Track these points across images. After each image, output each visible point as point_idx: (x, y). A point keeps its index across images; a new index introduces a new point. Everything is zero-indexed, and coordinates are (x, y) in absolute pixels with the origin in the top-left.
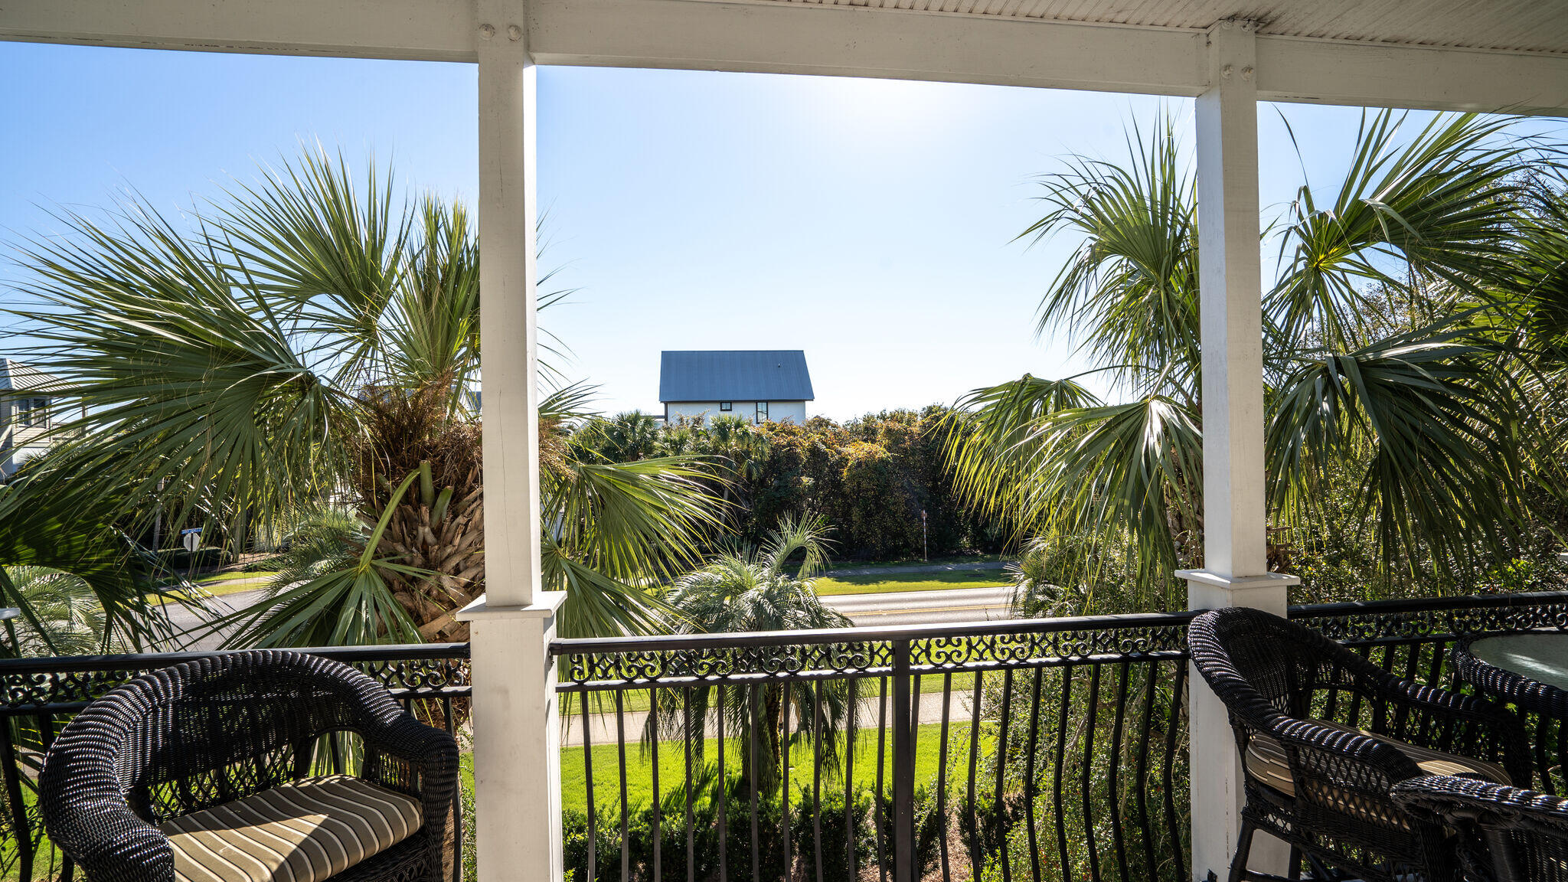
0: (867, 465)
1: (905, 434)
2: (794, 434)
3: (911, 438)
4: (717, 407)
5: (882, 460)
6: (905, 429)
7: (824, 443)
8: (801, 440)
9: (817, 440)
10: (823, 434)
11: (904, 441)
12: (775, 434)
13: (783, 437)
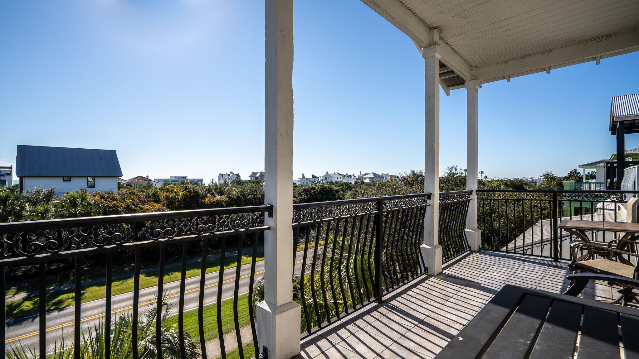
1: (175, 199)
2: (116, 200)
3: (178, 201)
4: (61, 180)
6: (175, 196)
7: (133, 205)
8: (120, 203)
9: (130, 203)
10: (133, 199)
11: (175, 203)
12: (105, 201)
13: (109, 202)
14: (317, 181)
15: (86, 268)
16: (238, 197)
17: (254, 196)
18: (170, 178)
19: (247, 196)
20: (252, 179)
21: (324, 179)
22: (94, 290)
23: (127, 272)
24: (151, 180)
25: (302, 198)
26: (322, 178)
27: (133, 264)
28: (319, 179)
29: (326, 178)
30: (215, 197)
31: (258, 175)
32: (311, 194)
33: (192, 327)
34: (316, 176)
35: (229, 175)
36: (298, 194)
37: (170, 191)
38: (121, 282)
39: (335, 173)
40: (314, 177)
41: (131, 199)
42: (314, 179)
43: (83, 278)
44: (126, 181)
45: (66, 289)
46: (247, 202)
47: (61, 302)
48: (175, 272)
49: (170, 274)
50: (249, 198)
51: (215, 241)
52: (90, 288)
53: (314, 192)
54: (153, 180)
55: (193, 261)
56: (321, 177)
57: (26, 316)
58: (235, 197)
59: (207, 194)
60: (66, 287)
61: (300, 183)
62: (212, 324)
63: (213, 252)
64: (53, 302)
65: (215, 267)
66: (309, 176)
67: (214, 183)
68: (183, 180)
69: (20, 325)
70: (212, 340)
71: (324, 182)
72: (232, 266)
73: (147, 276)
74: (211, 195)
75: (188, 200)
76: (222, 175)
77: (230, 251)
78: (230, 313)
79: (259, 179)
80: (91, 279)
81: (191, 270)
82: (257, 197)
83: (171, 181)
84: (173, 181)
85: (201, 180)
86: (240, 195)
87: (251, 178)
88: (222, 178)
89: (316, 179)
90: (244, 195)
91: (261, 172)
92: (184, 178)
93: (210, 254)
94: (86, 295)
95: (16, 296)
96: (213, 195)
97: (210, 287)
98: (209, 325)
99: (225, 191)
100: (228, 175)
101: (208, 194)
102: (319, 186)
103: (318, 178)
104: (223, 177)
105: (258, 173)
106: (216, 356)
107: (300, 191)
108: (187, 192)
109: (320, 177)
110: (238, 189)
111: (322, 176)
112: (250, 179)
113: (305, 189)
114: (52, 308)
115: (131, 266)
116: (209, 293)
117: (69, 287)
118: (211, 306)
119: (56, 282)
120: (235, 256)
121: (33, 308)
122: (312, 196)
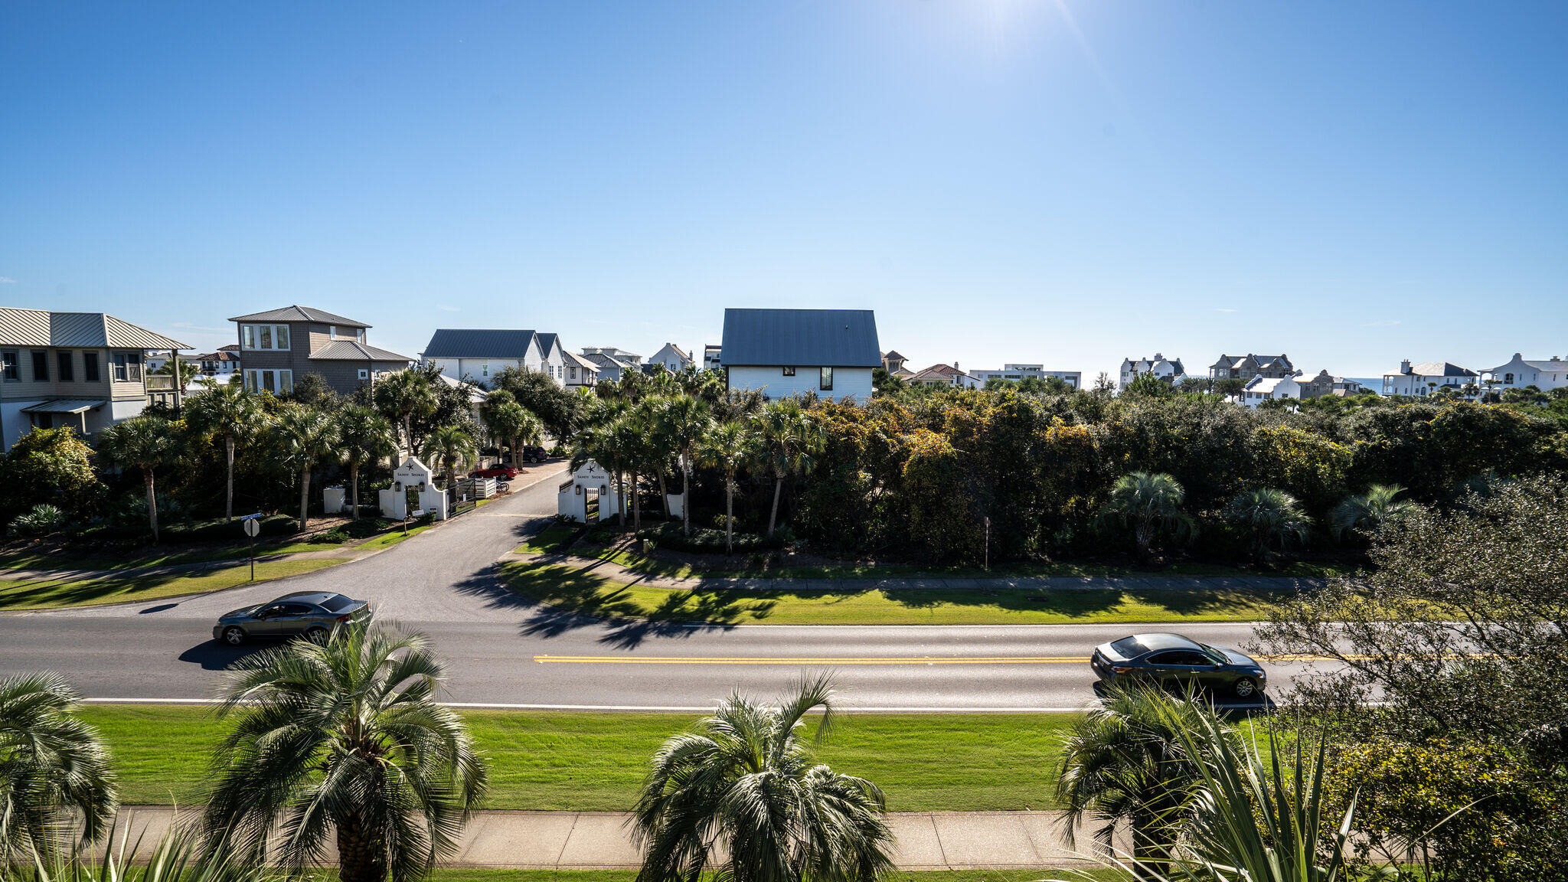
0: (929, 462)
1: (973, 426)
2: (854, 420)
3: (980, 430)
4: (779, 373)
5: (945, 456)
6: (974, 419)
7: (885, 432)
8: (861, 426)
9: (877, 429)
10: (885, 420)
11: (972, 434)
12: (834, 420)
13: (842, 422)
14: (1463, 386)
15: (793, 554)
16: (1141, 430)
17: (1193, 429)
18: (1003, 369)
19: (1170, 428)
20: (1221, 374)
21: (1502, 378)
22: (789, 603)
23: (856, 577)
24: (963, 374)
25: (1371, 444)
26: (1487, 377)
27: (873, 563)
28: (1478, 378)
29: (1509, 378)
30: (1072, 425)
31: (1238, 365)
32: (1408, 434)
33: (935, 756)
34: (1464, 367)
35: (1150, 363)
36: (1356, 429)
37: (966, 404)
38: (837, 598)
39: (1555, 359)
40: (1451, 370)
41: (883, 419)
42: (1452, 380)
43: (782, 572)
44: (912, 373)
45: (752, 588)
46: (1167, 444)
47: (735, 611)
48: (948, 601)
49: (936, 604)
50: (1173, 435)
51: (1064, 540)
52: (785, 598)
53: (1427, 428)
54: (968, 373)
55: (998, 582)
56: (1483, 372)
57: (685, 623)
58: (1133, 430)
59: (1051, 417)
60: (753, 583)
61: (1391, 390)
62: (983, 767)
63: (1051, 569)
64: (726, 608)
65: (1043, 611)
66: (1430, 367)
67: (1106, 383)
68: (1032, 373)
69: (671, 637)
70: (970, 813)
71: (1497, 388)
72: (1089, 620)
73: (888, 598)
74: (1061, 421)
75: (1003, 430)
76: (1133, 364)
77: (1097, 575)
78: (1039, 754)
79: (1240, 374)
80: (794, 577)
81: (985, 606)
82: (1200, 431)
83: (1006, 377)
84: (1010, 377)
85: (1076, 377)
86: (1147, 424)
87: (1217, 373)
88: (1131, 371)
89: (1460, 379)
90: (1159, 425)
91: (1250, 355)
92: (1036, 369)
93: (1043, 573)
94: (775, 609)
95: (687, 580)
96: (1069, 420)
97: (1013, 664)
98: (975, 768)
99: (1105, 410)
100: (1148, 362)
101: (1055, 418)
102: (1450, 409)
103: (1469, 374)
104: (1135, 368)
105: (1239, 358)
106: (962, 864)
107: (1363, 423)
108: (1003, 408)
109: (1479, 374)
110: (1141, 408)
111: (1492, 367)
112: (1213, 374)
113: (1384, 416)
114: (719, 621)
115: (867, 567)
116: (1005, 680)
117: (757, 586)
118: (998, 717)
119: (742, 570)
120: (1105, 590)
121: (697, 610)
122: (1415, 440)
